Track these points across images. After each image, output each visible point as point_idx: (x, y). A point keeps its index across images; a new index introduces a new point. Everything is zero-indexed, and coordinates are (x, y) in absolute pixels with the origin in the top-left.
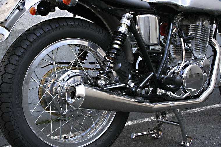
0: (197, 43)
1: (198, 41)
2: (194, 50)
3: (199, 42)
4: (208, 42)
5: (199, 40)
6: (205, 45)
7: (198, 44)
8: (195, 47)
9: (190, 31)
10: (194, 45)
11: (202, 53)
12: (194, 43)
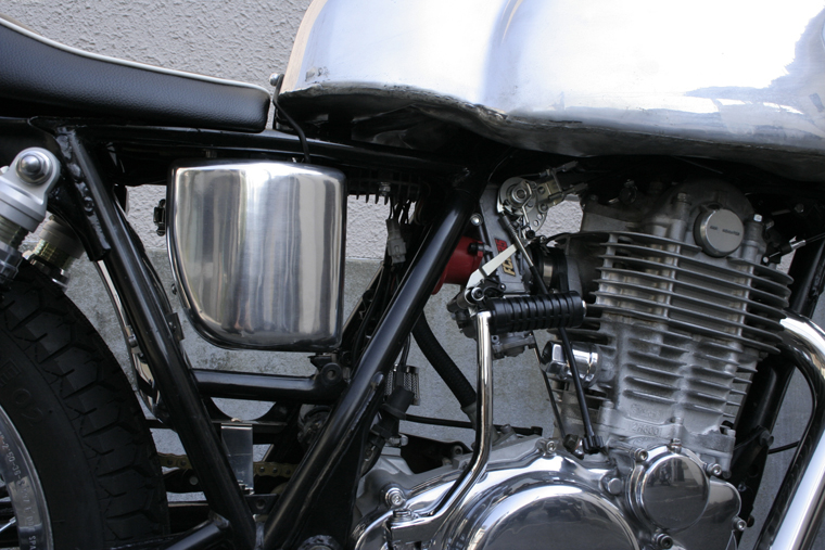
0: (646, 346)
1: (650, 333)
2: (624, 387)
3: (658, 340)
4: (734, 346)
5: (662, 328)
6: (715, 364)
7: (654, 353)
8: (631, 367)
9: (608, 271)
10: (625, 360)
11: (688, 408)
12: (626, 348)
